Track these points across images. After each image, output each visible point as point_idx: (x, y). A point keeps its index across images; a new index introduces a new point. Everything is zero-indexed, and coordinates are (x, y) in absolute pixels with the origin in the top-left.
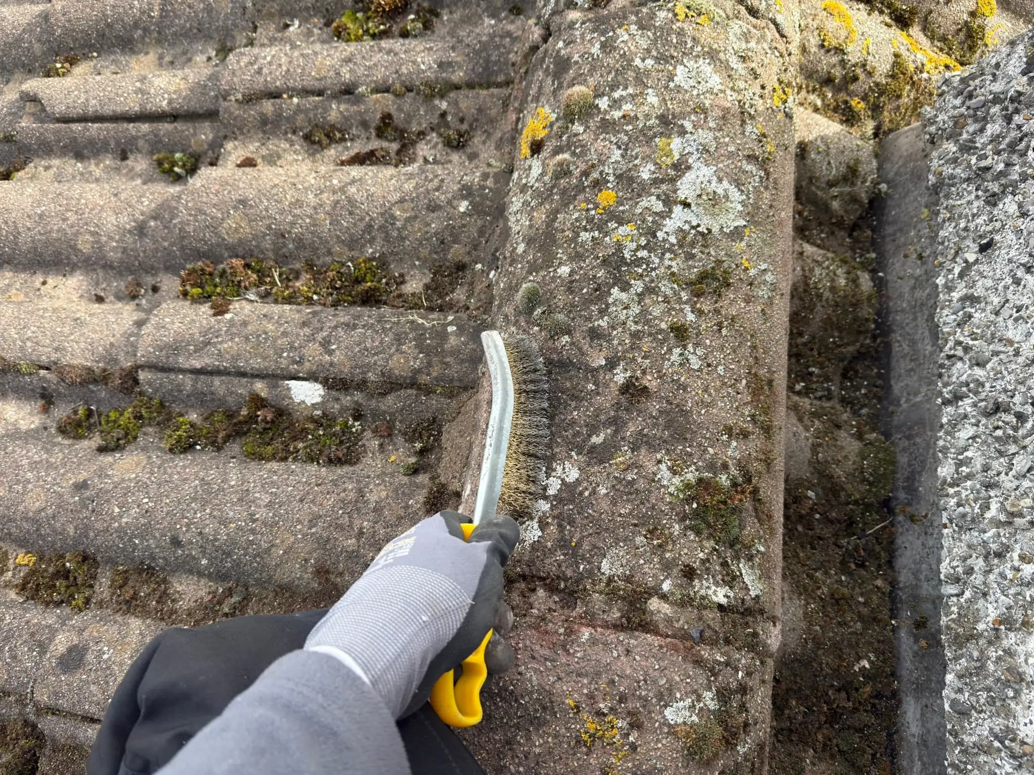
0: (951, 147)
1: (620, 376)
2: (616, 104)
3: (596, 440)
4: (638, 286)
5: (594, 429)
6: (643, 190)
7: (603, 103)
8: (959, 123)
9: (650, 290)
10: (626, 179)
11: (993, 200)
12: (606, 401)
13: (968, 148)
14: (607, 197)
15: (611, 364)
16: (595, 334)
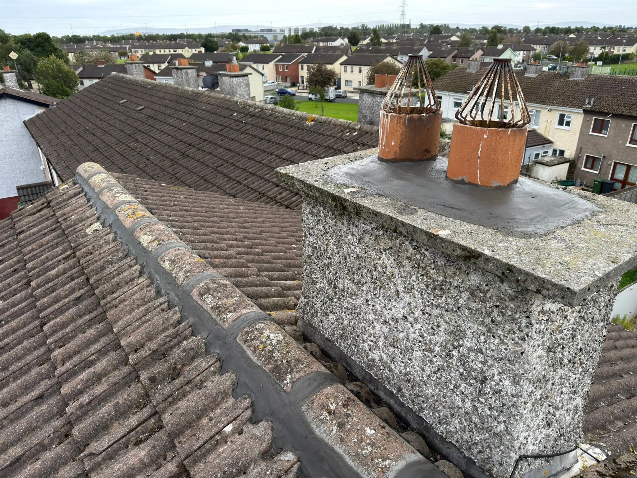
0: (306, 315)
1: (285, 362)
2: (250, 337)
3: (289, 370)
4: (276, 351)
5: (287, 370)
6: (265, 342)
7: (249, 338)
8: (303, 312)
9: (278, 351)
10: (262, 343)
11: (317, 316)
12: (286, 366)
13: (308, 313)
14: (261, 346)
15: (282, 361)
16: (276, 361)
